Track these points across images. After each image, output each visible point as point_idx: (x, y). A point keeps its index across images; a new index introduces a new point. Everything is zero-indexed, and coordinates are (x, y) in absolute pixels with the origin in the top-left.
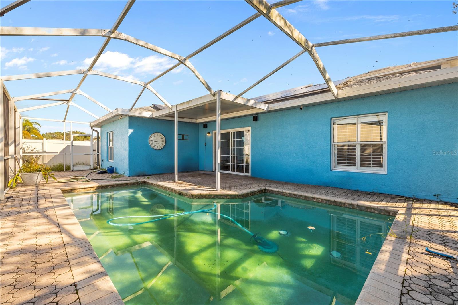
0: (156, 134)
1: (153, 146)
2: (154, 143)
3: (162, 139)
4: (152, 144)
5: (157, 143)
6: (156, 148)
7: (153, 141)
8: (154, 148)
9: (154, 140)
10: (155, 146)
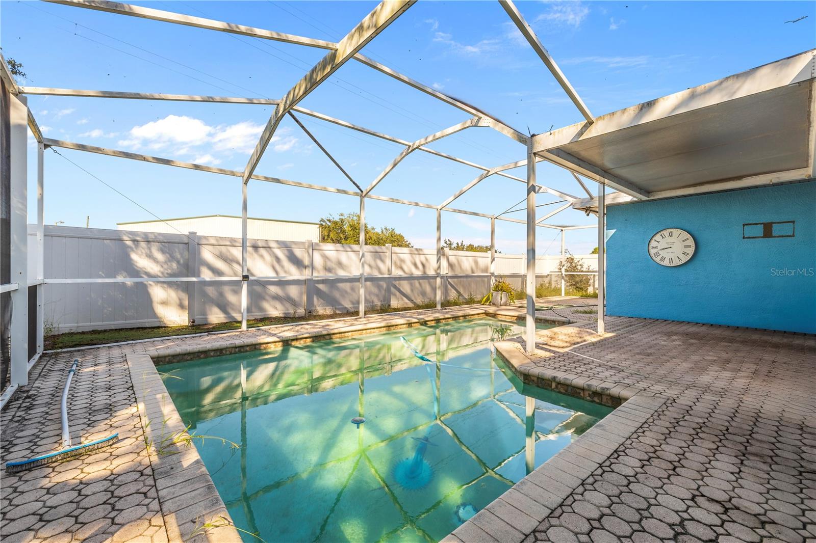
0: (666, 233)
1: (658, 259)
2: (660, 251)
3: (683, 241)
4: (657, 254)
5: (667, 253)
6: (666, 263)
7: (659, 248)
8: (662, 263)
9: (663, 244)
10: (663, 259)
